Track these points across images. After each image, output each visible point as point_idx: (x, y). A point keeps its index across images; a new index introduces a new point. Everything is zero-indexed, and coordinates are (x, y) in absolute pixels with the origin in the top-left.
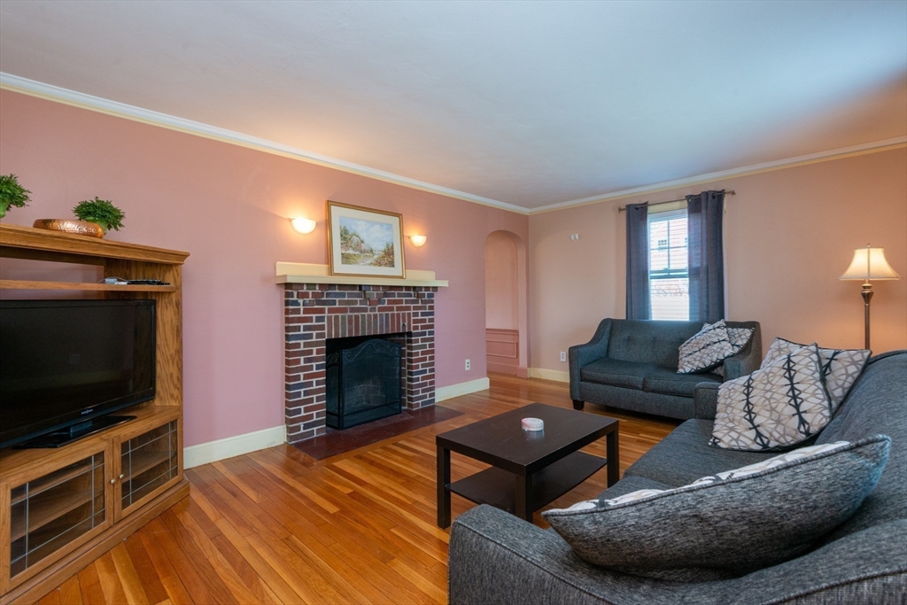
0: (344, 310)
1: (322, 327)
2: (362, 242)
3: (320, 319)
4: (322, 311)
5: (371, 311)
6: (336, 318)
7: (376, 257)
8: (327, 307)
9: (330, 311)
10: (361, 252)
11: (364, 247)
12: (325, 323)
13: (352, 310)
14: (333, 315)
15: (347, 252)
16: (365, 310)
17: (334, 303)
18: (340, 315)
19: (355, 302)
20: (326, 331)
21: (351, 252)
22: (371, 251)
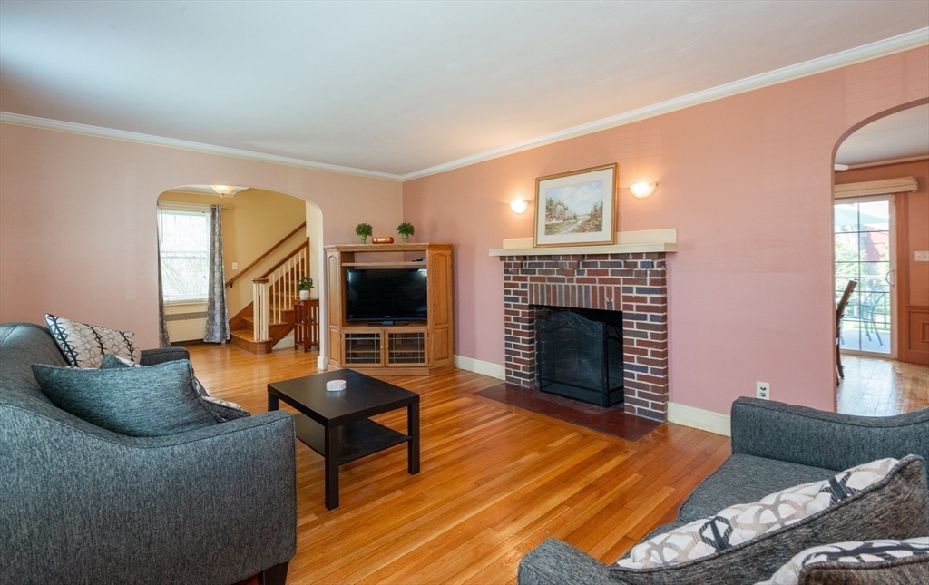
0: (543, 280)
1: (525, 293)
2: (566, 209)
3: (524, 286)
4: (525, 279)
5: (568, 282)
6: (536, 285)
7: (580, 222)
8: (529, 276)
9: (532, 279)
10: (564, 220)
11: (568, 214)
12: (528, 290)
13: (551, 280)
14: (534, 283)
15: (552, 222)
16: (562, 280)
17: (534, 272)
18: (539, 283)
19: (552, 272)
20: (528, 297)
21: (555, 222)
22: (575, 217)
